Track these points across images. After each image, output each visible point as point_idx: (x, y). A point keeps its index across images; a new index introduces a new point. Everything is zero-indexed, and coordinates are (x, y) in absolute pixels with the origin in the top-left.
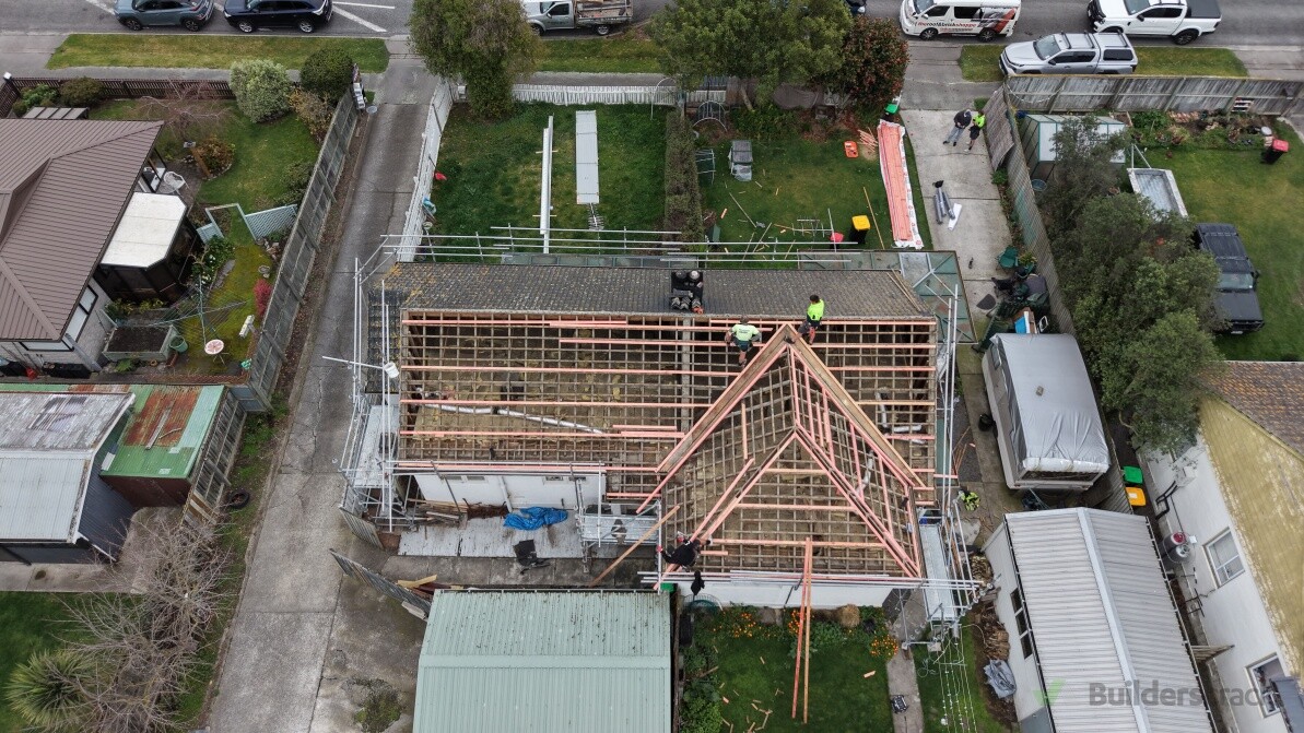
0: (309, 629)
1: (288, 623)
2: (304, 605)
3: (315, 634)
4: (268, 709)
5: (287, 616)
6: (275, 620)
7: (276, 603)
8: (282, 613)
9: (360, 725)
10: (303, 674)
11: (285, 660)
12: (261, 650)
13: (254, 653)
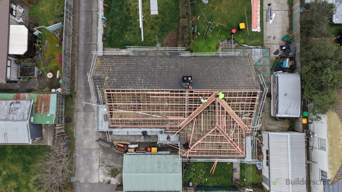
0: (94, 154)
1: (88, 152)
2: (92, 148)
3: (95, 155)
4: (88, 172)
5: (88, 151)
6: (85, 152)
7: (84, 147)
8: (87, 150)
9: (110, 176)
10: (95, 164)
11: (90, 161)
12: (83, 159)
13: (82, 159)
